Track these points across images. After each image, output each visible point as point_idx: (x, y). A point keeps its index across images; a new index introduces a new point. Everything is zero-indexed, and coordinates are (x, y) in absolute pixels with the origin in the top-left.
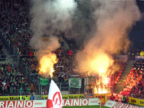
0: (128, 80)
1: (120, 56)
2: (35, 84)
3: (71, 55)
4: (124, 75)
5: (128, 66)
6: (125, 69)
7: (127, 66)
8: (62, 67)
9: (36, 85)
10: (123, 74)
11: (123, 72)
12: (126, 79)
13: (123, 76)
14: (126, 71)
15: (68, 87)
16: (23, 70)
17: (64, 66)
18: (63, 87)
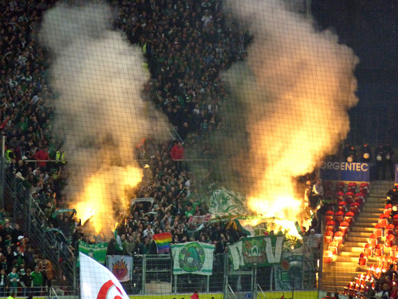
0: (370, 248)
2: (59, 258)
4: (358, 229)
5: (372, 199)
6: (362, 211)
7: (369, 199)
9: (62, 261)
10: (356, 226)
11: (354, 220)
12: (364, 244)
13: (354, 234)
14: (365, 214)
15: (169, 268)
16: (20, 209)
18: (154, 268)
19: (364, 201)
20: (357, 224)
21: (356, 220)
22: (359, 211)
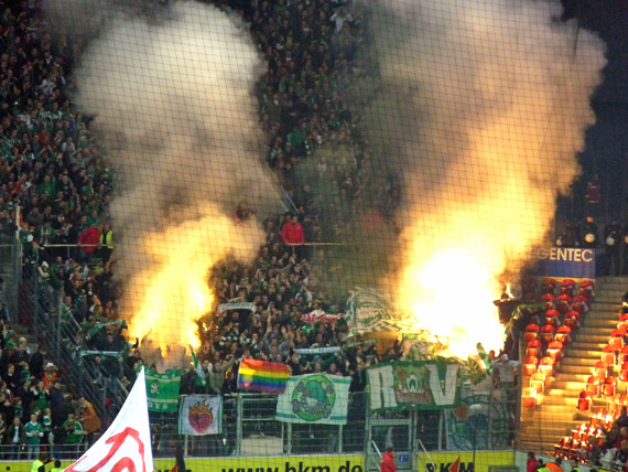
0: (597, 383)
1: (556, 252)
2: (105, 399)
3: (297, 247)
4: (577, 352)
5: (599, 305)
6: (583, 325)
7: (594, 306)
8: (249, 311)
9: (110, 403)
10: (573, 348)
11: (570, 340)
12: (586, 377)
13: (570, 360)
14: (588, 330)
16: (44, 321)
17: (258, 305)
19: (586, 308)
20: (575, 345)
21: (574, 340)
22: (579, 324)
